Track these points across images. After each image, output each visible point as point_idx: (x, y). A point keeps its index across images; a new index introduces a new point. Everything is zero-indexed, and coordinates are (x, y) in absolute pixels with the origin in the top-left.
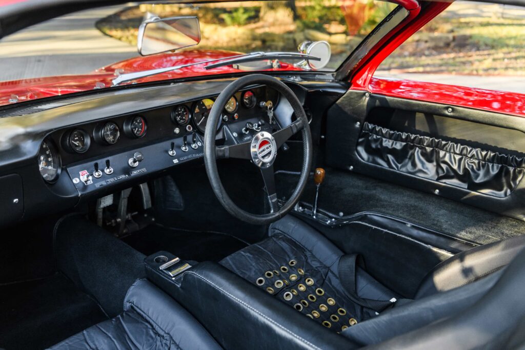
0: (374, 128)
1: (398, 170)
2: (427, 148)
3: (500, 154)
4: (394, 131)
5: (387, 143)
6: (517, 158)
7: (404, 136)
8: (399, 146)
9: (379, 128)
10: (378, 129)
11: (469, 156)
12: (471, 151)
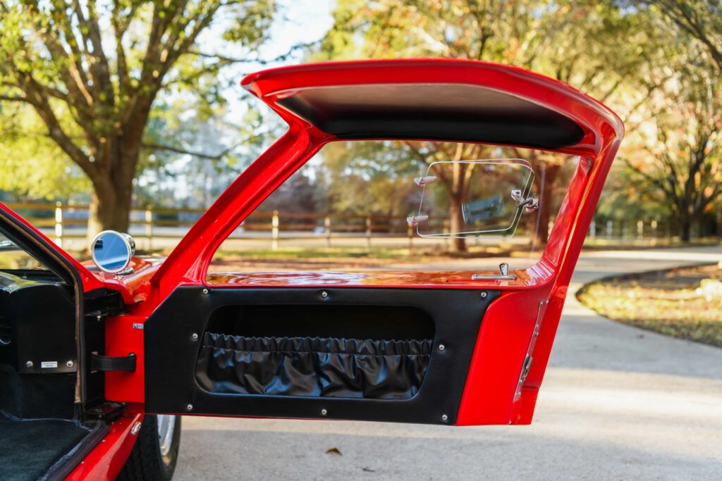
0: (222, 338)
1: (263, 394)
2: (300, 353)
3: (396, 341)
4: (251, 337)
5: (244, 358)
6: (418, 342)
7: (266, 340)
8: (260, 357)
9: (229, 336)
10: (226, 338)
11: (360, 351)
12: (360, 344)
